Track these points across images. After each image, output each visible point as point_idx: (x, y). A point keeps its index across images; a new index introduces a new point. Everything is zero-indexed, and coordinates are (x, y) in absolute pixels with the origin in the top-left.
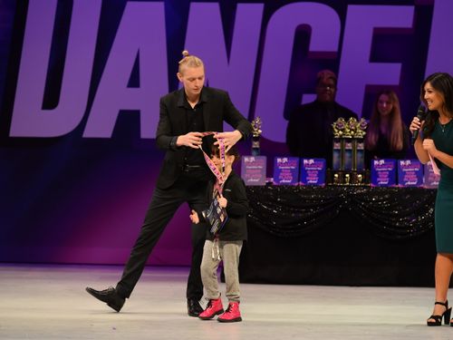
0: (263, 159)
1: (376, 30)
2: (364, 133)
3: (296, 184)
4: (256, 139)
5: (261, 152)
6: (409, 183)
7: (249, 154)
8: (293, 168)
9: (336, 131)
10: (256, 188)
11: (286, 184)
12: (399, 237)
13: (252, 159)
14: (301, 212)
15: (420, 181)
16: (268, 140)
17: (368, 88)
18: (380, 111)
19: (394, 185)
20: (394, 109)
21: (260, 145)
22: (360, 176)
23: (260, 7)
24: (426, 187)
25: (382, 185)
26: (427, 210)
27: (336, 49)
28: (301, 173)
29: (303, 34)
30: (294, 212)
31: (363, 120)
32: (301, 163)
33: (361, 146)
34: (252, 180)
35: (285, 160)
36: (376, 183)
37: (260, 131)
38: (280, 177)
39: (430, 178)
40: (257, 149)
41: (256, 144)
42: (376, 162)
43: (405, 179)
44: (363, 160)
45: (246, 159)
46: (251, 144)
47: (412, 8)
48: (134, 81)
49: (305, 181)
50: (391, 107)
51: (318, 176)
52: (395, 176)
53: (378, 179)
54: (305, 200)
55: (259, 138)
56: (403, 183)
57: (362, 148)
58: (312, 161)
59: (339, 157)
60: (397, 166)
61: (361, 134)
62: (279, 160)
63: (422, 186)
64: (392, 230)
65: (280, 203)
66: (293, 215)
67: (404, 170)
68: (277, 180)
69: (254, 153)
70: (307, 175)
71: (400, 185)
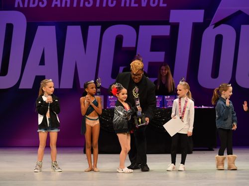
0: (102, 97)
1: (152, 36)
5: (101, 93)
16: (104, 88)
17: (150, 63)
19: (163, 107)
20: (168, 73)
23: (99, 27)
25: (157, 108)
27: (134, 46)
29: (119, 39)
35: (112, 97)
37: (100, 84)
38: (110, 105)
47: (169, 26)
48: (42, 62)
50: (167, 71)
52: (163, 103)
55: (100, 87)
56: (167, 106)
60: (164, 99)
62: (109, 97)
65: (110, 116)
67: (167, 100)
69: (98, 94)
71: (165, 107)
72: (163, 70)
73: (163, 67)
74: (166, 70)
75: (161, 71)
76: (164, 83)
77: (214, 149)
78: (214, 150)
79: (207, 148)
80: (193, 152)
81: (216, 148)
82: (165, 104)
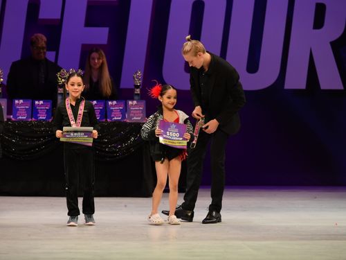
0: (5, 101)
1: (89, 2)
3: (30, 120)
5: (3, 96)
6: (115, 118)
8: (27, 107)
9: (60, 79)
11: (22, 120)
12: (108, 159)
14: (34, 141)
15: (124, 117)
17: (84, 46)
18: (92, 65)
19: (104, 120)
20: (103, 63)
21: (2, 90)
24: (128, 121)
26: (129, 139)
27: (59, 17)
28: (34, 111)
29: (34, 7)
30: (28, 141)
31: (80, 71)
32: (33, 104)
35: (21, 101)
37: (2, 80)
38: (17, 115)
39: (131, 115)
43: (112, 115)
49: (36, 118)
50: (101, 61)
51: (46, 113)
52: (106, 112)
54: (36, 131)
56: (111, 118)
58: (41, 102)
59: (62, 99)
60: (106, 106)
62: (16, 102)
63: (125, 120)
64: (103, 153)
65: (17, 134)
66: (28, 143)
67: (111, 108)
68: (15, 117)
70: (38, 113)
71: (108, 120)
72: (94, 59)
73: (95, 55)
74: (99, 59)
75: (91, 60)
76: (95, 80)
82: (108, 114)
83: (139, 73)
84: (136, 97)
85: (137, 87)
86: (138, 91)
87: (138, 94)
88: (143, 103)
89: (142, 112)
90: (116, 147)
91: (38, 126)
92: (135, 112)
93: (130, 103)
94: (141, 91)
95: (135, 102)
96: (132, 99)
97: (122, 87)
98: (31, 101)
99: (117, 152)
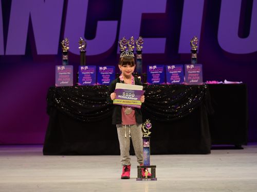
0: (71, 68)
2: (142, 47)
3: (95, 85)
4: (65, 54)
5: (69, 62)
6: (174, 81)
7: (61, 64)
8: (92, 73)
9: (122, 46)
10: (66, 88)
11: (88, 85)
13: (63, 68)
14: (99, 104)
15: (182, 80)
17: (145, 16)
19: (164, 83)
21: (69, 57)
22: (139, 77)
24: (186, 84)
25: (155, 84)
28: (98, 77)
30: (94, 104)
31: (140, 38)
32: (98, 70)
33: (140, 56)
34: (63, 82)
35: (86, 67)
36: (151, 82)
37: (68, 48)
38: (83, 80)
39: (189, 78)
40: (65, 60)
41: (65, 57)
42: (150, 68)
43: (171, 79)
44: (141, 66)
45: (59, 68)
46: (62, 57)
49: (101, 82)
51: (110, 78)
52: (165, 76)
53: (152, 79)
54: (101, 95)
55: (68, 53)
56: (170, 81)
57: (141, 58)
58: (105, 68)
60: (165, 70)
61: (140, 48)
62: (82, 68)
63: (184, 83)
64: (163, 114)
65: (83, 98)
66: (93, 106)
67: (170, 72)
68: (81, 82)
69: (64, 63)
71: (168, 83)
77: (242, 146)
78: (242, 149)
79: (234, 146)
80: (212, 151)
81: (246, 144)
82: (167, 77)
83: (196, 39)
84: (193, 62)
85: (194, 52)
86: (195, 56)
87: (195, 59)
88: (200, 66)
89: (199, 76)
90: (175, 108)
91: (102, 90)
92: (191, 75)
93: (188, 67)
94: (198, 56)
95: (192, 66)
96: (190, 63)
97: (180, 52)
98: (95, 67)
99: (176, 113)
